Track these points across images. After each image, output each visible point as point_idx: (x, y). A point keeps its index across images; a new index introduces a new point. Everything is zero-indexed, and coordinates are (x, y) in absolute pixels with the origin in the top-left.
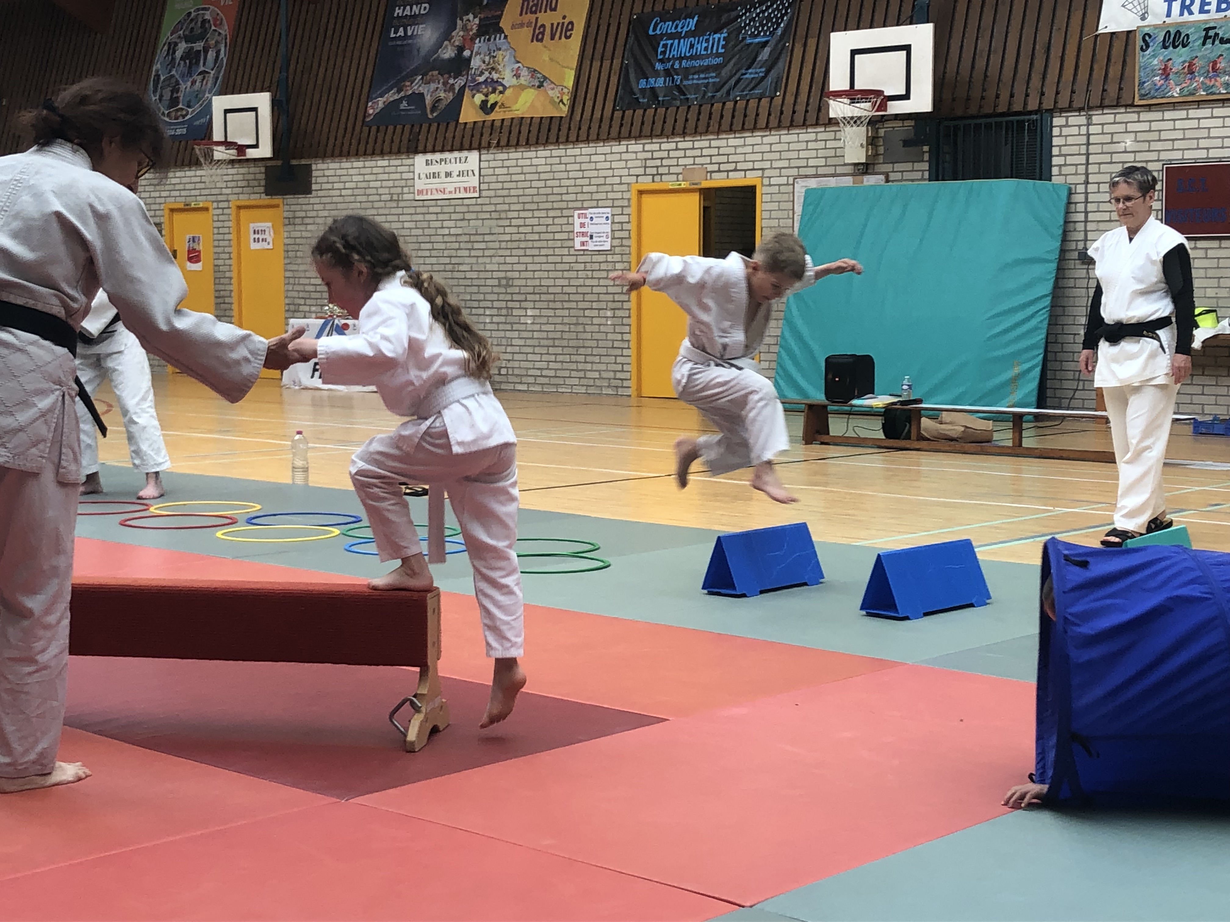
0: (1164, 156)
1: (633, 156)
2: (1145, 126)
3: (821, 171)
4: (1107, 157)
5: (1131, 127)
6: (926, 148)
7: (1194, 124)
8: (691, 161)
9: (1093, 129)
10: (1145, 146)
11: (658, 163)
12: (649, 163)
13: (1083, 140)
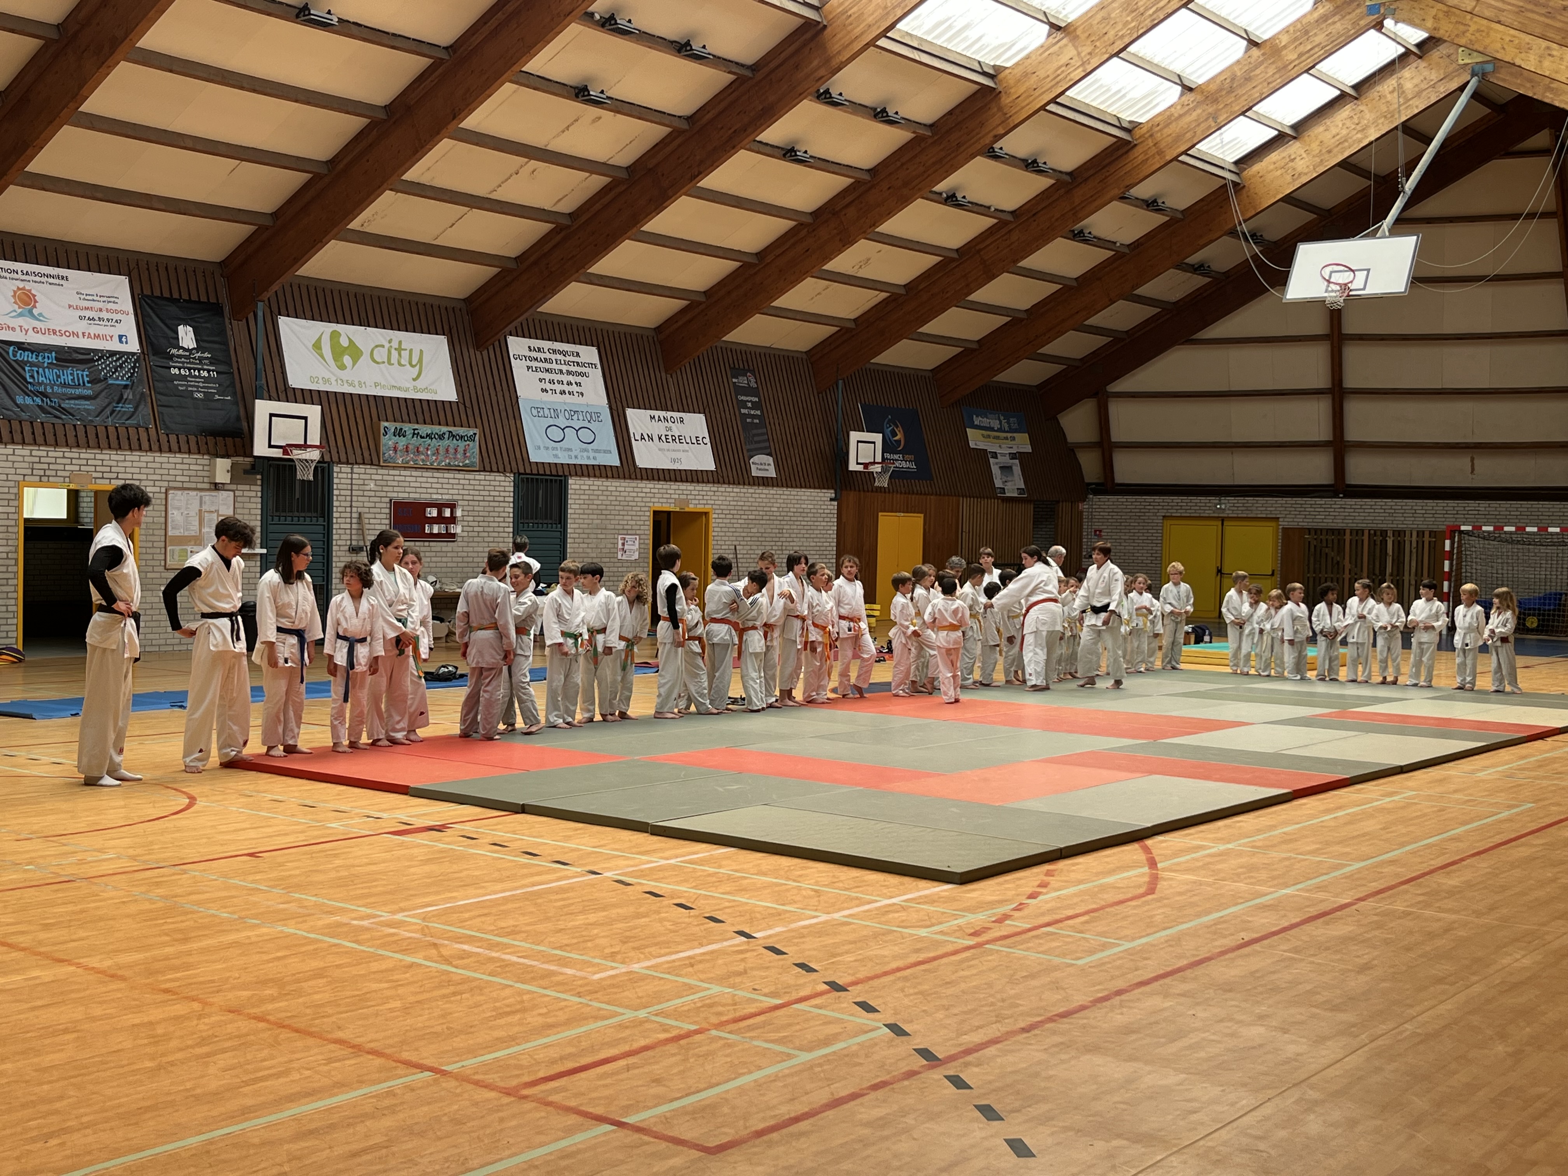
0: (389, 495)
1: (21, 459)
2: (380, 477)
3: (186, 485)
4: (361, 493)
5: (374, 477)
6: (259, 477)
7: (402, 478)
8: (77, 468)
9: (355, 476)
10: (380, 488)
11: (46, 466)
12: (36, 466)
13: (349, 481)
